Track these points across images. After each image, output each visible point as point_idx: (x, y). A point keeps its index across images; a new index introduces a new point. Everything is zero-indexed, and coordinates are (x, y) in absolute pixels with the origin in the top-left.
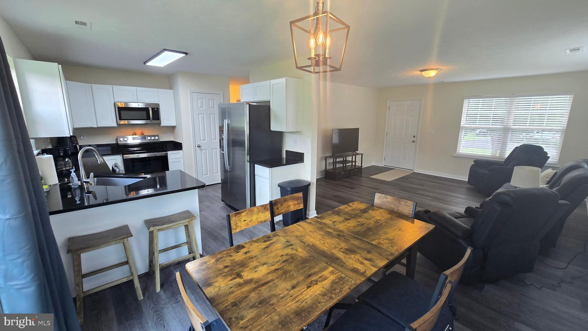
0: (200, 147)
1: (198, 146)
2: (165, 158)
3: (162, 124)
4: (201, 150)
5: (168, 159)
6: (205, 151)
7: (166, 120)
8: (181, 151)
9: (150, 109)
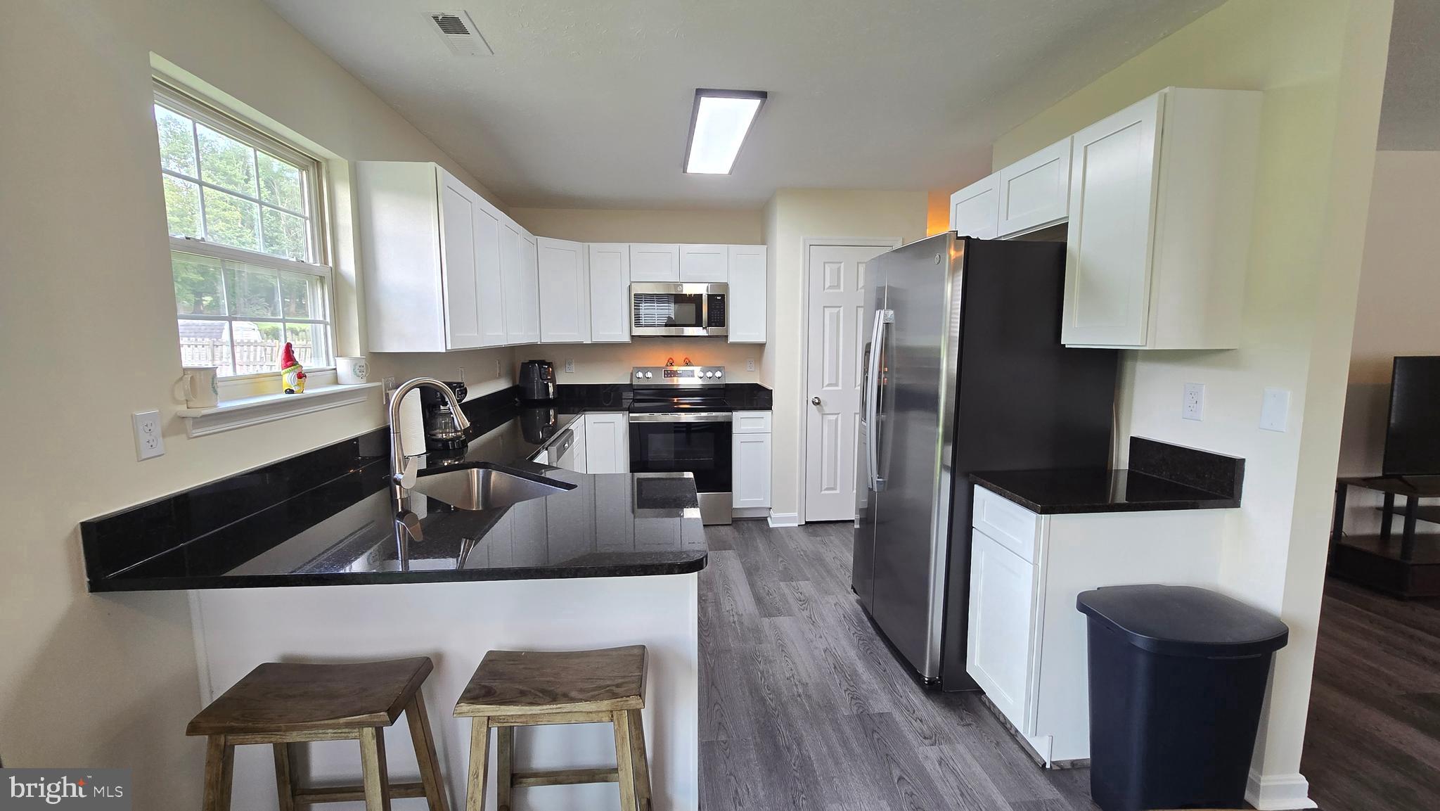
0: (818, 404)
1: (813, 402)
2: (727, 427)
3: (731, 339)
4: (823, 414)
5: (734, 431)
6: (833, 417)
7: (741, 328)
8: (767, 414)
9: (705, 299)
